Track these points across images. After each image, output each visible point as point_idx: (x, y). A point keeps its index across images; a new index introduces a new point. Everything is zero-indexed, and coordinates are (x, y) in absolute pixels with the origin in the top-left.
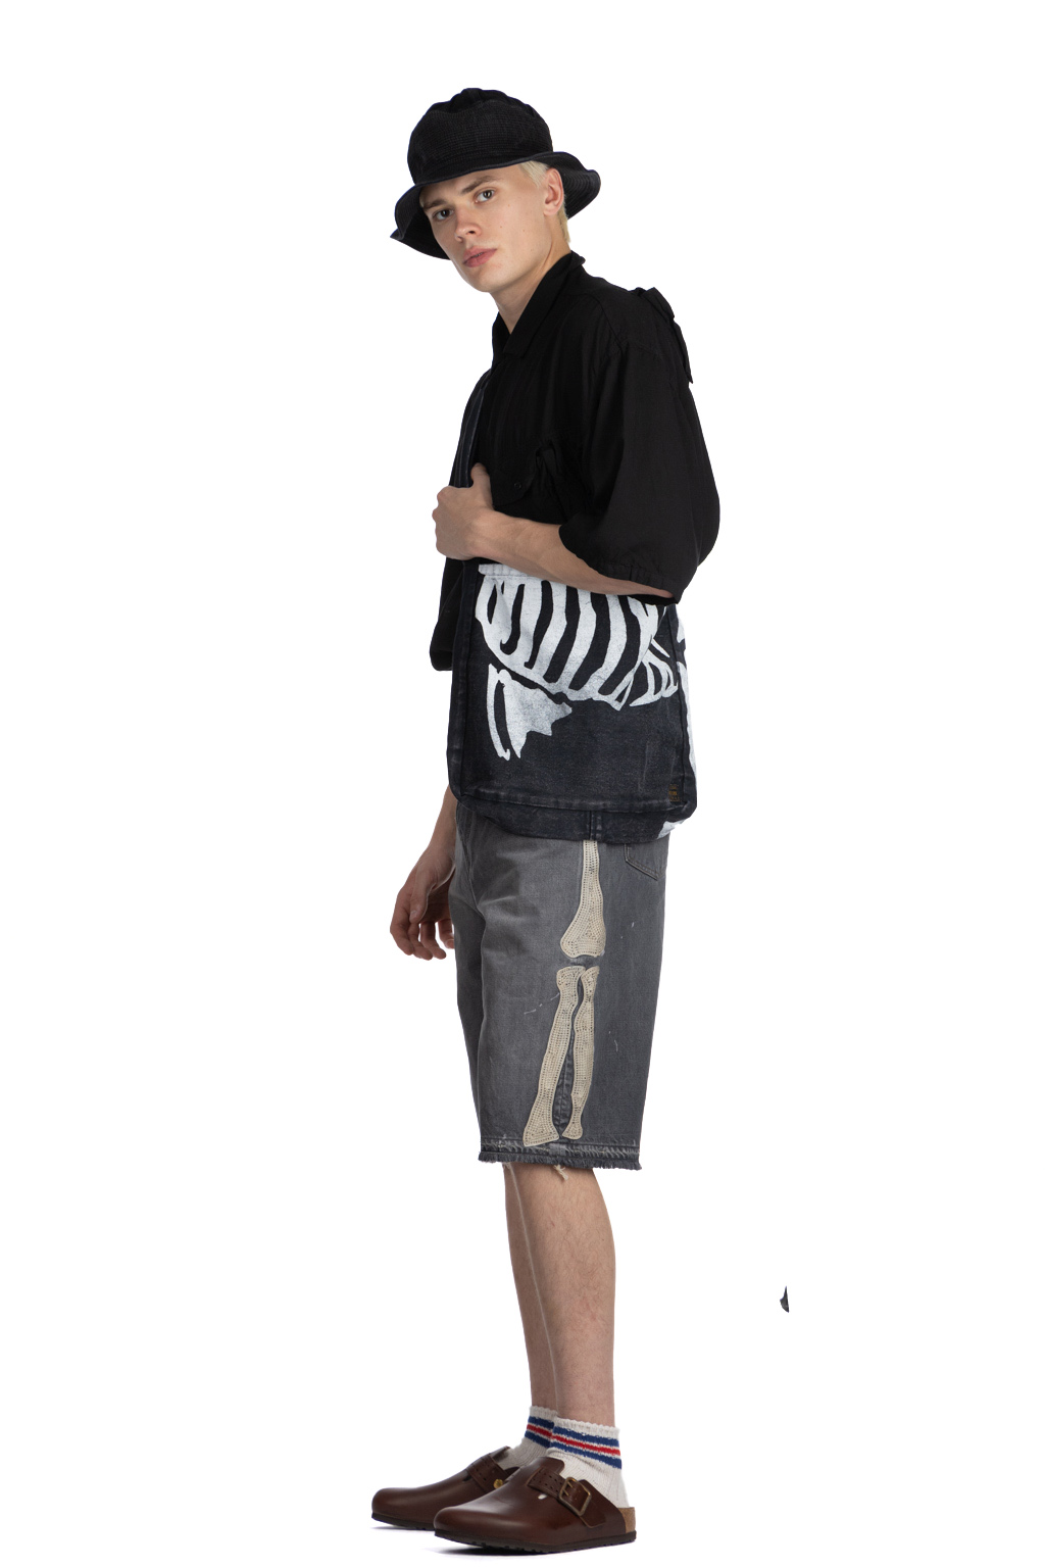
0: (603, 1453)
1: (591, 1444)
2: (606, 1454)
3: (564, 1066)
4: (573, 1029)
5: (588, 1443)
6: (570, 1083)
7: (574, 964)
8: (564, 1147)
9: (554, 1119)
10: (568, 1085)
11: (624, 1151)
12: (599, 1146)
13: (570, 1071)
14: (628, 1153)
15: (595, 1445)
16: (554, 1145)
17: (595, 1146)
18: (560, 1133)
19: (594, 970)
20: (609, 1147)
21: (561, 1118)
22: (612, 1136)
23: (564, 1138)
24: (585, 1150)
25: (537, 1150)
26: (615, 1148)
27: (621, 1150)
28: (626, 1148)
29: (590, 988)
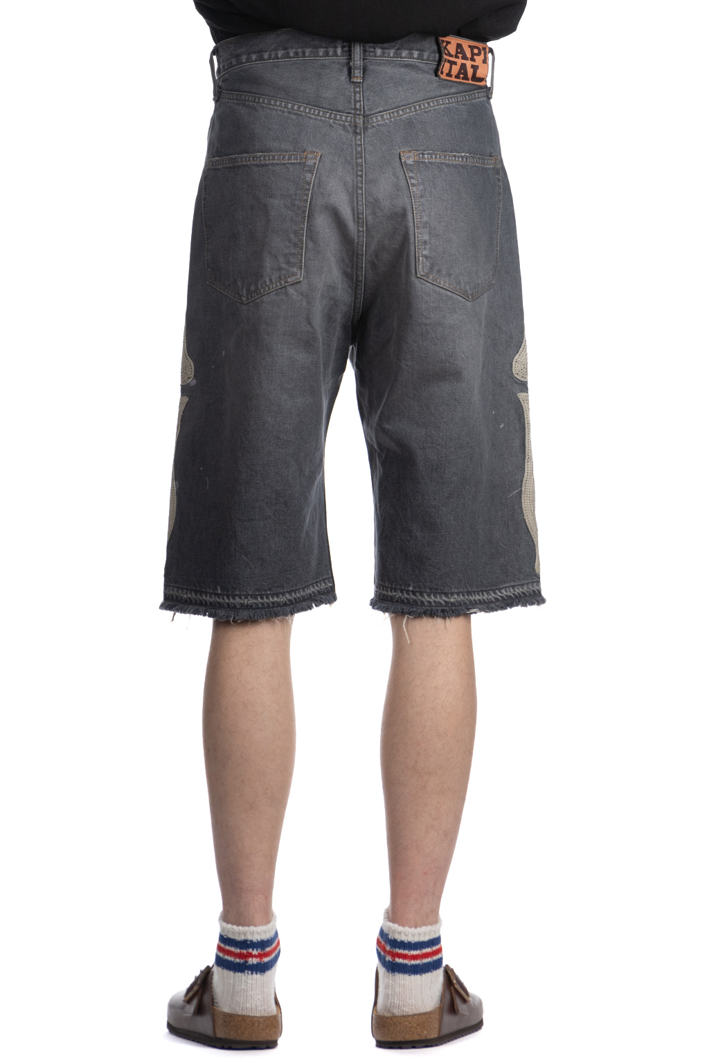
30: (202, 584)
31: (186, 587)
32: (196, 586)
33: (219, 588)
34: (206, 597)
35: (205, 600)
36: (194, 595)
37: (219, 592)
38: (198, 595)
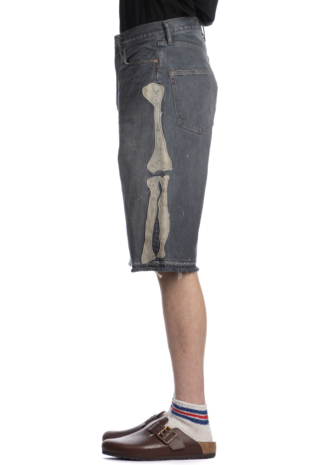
0: (189, 416)
1: (184, 411)
2: (191, 417)
3: (155, 224)
4: (158, 206)
5: (182, 411)
6: (158, 232)
7: (154, 175)
8: (158, 262)
9: (153, 250)
10: (157, 233)
11: (184, 263)
12: (173, 261)
13: (158, 226)
14: (186, 264)
15: (186, 412)
16: (154, 262)
17: (172, 261)
18: (156, 255)
19: (167, 177)
20: (178, 261)
21: (156, 248)
22: (179, 256)
23: (158, 258)
24: (168, 263)
25: (148, 265)
26: (180, 262)
27: (183, 263)
28: (185, 262)
29: (165, 186)
30: (183, 258)
31: (175, 260)
32: (180, 259)
33: (190, 259)
34: (185, 263)
35: (185, 265)
36: (179, 263)
37: (190, 260)
38: (182, 263)
